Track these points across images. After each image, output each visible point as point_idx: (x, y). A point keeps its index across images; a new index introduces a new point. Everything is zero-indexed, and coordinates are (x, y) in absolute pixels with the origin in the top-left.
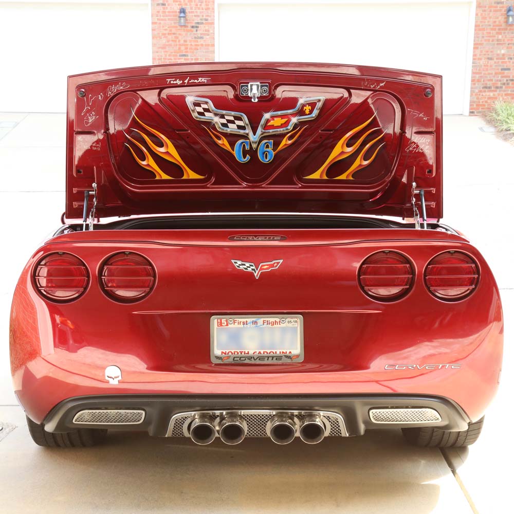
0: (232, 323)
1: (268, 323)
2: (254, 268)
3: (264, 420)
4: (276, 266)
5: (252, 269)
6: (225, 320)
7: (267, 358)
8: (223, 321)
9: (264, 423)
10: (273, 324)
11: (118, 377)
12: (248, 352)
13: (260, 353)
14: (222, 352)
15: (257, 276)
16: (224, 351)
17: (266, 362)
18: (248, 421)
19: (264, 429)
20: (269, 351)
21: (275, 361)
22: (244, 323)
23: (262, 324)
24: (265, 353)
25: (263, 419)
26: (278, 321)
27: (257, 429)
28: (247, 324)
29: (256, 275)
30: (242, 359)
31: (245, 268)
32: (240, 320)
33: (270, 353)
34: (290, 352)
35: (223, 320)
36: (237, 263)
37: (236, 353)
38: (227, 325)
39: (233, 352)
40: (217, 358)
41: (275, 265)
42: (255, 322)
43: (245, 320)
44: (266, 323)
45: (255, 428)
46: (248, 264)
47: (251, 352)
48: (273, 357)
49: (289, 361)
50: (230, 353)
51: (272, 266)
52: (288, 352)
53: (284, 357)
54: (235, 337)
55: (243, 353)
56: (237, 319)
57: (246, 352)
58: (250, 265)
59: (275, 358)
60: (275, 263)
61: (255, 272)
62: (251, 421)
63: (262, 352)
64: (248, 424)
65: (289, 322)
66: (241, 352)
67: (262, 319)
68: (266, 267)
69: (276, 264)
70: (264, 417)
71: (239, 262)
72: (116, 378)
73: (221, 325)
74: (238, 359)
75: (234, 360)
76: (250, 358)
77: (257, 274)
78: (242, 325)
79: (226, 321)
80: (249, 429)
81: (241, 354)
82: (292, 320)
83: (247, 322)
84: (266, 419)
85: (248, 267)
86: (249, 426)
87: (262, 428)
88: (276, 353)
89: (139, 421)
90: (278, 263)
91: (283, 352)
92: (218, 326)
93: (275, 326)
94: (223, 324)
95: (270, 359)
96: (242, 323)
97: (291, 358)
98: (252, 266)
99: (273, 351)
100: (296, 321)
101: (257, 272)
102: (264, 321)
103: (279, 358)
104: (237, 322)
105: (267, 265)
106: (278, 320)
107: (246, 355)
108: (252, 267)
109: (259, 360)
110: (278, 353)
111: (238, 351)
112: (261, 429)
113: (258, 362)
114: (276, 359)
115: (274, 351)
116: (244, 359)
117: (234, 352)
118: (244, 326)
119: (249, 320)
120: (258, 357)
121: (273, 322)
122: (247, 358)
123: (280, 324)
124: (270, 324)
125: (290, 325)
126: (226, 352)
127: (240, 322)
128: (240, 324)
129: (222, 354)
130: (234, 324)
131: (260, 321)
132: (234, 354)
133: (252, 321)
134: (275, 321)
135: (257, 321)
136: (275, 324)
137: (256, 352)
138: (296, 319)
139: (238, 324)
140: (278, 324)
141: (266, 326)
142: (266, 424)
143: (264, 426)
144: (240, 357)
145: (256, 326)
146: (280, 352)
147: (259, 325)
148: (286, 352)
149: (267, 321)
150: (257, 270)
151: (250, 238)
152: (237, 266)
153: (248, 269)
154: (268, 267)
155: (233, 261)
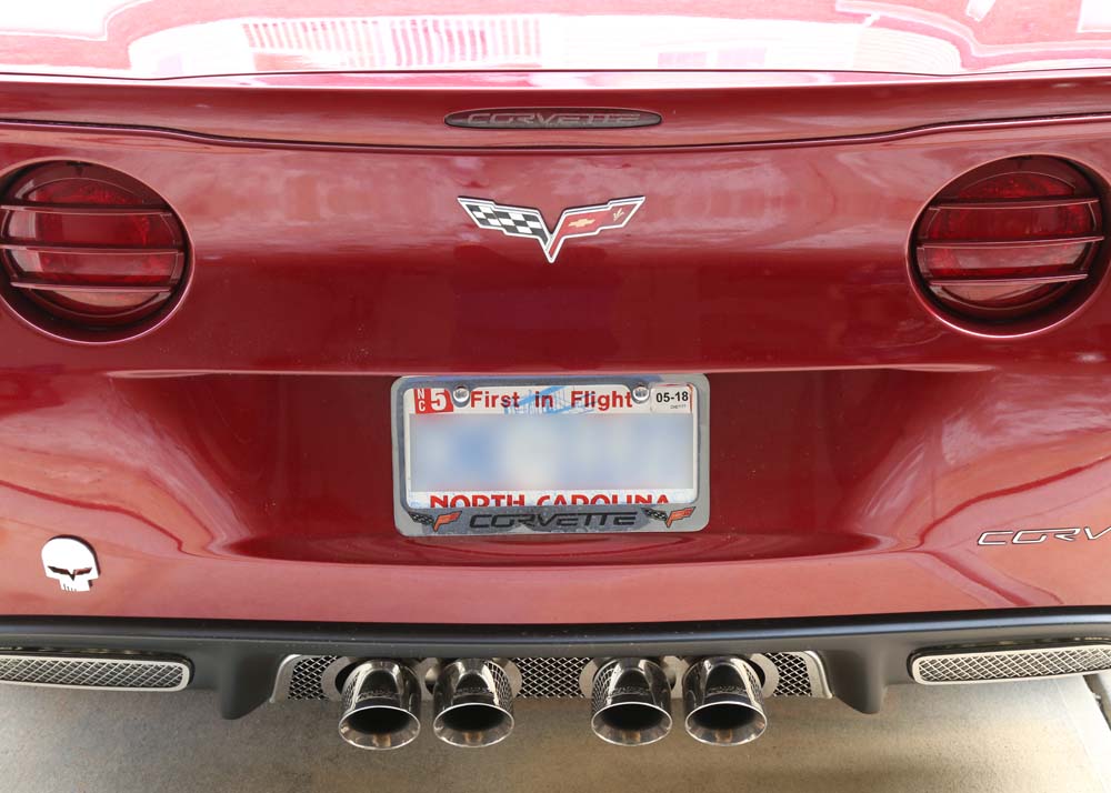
0: (465, 403)
1: (590, 400)
2: (539, 225)
4: (621, 220)
5: (535, 231)
6: (442, 390)
7: (585, 517)
8: (436, 393)
9: (574, 668)
10: (606, 402)
11: (88, 571)
12: (522, 497)
13: (560, 498)
14: (434, 499)
15: (551, 253)
16: (440, 496)
17: (581, 528)
19: (574, 682)
20: (590, 496)
21: (610, 527)
22: (506, 402)
23: (569, 404)
24: (580, 501)
26: (624, 395)
27: (551, 682)
28: (516, 405)
29: (546, 248)
30: (500, 521)
31: (508, 228)
32: (494, 390)
33: (594, 501)
34: (663, 499)
35: (434, 391)
36: (478, 210)
37: (480, 502)
38: (449, 408)
39: (469, 496)
40: (417, 516)
41: (616, 216)
42: (545, 398)
43: (509, 391)
44: (583, 402)
46: (517, 214)
47: (531, 499)
48: (605, 515)
49: (659, 526)
50: (460, 503)
51: (608, 218)
52: (655, 501)
53: (641, 516)
54: (478, 449)
55: (504, 502)
56: (483, 389)
57: (516, 498)
58: (528, 218)
59: (611, 519)
60: (615, 209)
61: (545, 240)
63: (569, 500)
64: (522, 671)
65: (661, 398)
66: (498, 499)
67: (569, 389)
68: (582, 223)
69: (619, 213)
71: (487, 207)
72: (81, 572)
73: (429, 410)
74: (488, 521)
75: (472, 524)
76: (529, 518)
77: (550, 249)
78: (499, 409)
79: (446, 395)
80: (528, 681)
81: (498, 503)
82: (672, 392)
83: (516, 397)
85: (518, 223)
86: (528, 675)
87: (568, 678)
88: (615, 498)
89: (173, 685)
90: (627, 209)
91: (639, 498)
92: (417, 411)
93: (611, 409)
94: (435, 406)
95: (596, 519)
96: (499, 401)
97: (665, 519)
98: (534, 219)
99: (604, 493)
100: (685, 394)
101: (551, 239)
102: (574, 393)
103: (625, 516)
104: (483, 397)
105: (590, 217)
106: (622, 390)
107: (515, 508)
108: (532, 224)
109: (559, 523)
110: (622, 500)
111: (488, 495)
112: (562, 682)
114: (616, 522)
115: (609, 494)
116: (506, 521)
117: (475, 498)
118: (506, 412)
119: (524, 391)
120: (556, 515)
121: (607, 398)
122: (516, 519)
123: (629, 405)
124: (597, 405)
125: (665, 407)
126: (446, 497)
127: (494, 398)
128: (494, 405)
129: (433, 506)
130: (473, 405)
131: (563, 394)
132: (475, 504)
133: (534, 393)
134: (614, 393)
135: (552, 394)
136: (614, 405)
137: (548, 497)
138: (687, 389)
139: (487, 405)
140: (621, 405)
141: (581, 410)
142: (580, 672)
143: (574, 675)
144: (494, 515)
145: (548, 412)
146: (629, 498)
147: (557, 406)
148: (650, 497)
149: (587, 395)
150: (551, 232)
151: (525, 120)
152: (480, 220)
153: (520, 229)
154: (591, 222)
155: (464, 203)
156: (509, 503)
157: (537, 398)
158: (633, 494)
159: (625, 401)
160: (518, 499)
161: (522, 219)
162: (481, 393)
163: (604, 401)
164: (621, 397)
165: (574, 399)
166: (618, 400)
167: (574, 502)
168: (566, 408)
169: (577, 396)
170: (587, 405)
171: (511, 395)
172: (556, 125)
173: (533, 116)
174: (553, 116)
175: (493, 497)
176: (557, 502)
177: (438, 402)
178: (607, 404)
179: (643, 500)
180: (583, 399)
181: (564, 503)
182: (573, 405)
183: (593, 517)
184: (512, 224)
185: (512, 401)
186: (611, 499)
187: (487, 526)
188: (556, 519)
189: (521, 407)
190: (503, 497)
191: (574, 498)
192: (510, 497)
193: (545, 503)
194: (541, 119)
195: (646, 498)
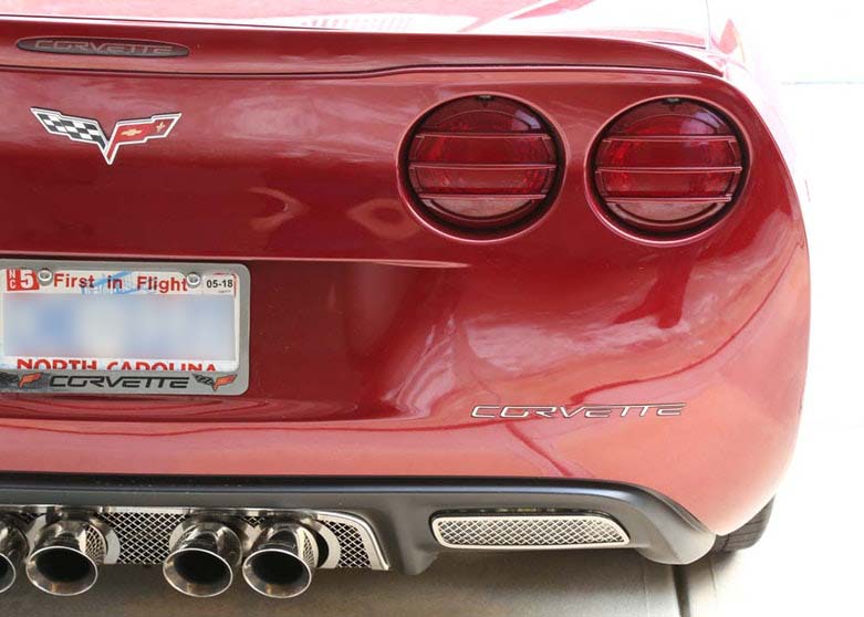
0: (48, 283)
1: (153, 284)
2: (98, 133)
3: (163, 527)
4: (164, 130)
5: (95, 138)
6: (30, 272)
7: (146, 381)
8: (25, 274)
9: (164, 534)
10: (166, 286)
12: (94, 363)
13: (126, 365)
14: (20, 362)
15: (109, 156)
16: (26, 360)
17: (142, 390)
18: (119, 529)
20: (151, 363)
21: (167, 389)
22: (83, 284)
23: (135, 287)
24: (143, 368)
25: (158, 523)
26: (181, 281)
27: (146, 548)
28: (91, 286)
29: (105, 152)
30: (75, 382)
31: (72, 134)
32: (73, 273)
33: (155, 367)
34: (211, 367)
35: (23, 272)
36: (47, 118)
37: (60, 365)
38: (36, 287)
39: (50, 360)
40: (5, 377)
41: (159, 128)
42: (116, 281)
43: (86, 274)
44: (147, 285)
45: (140, 544)
46: (79, 123)
47: (102, 364)
48: (162, 379)
49: (207, 390)
50: (43, 366)
51: (151, 129)
52: (204, 368)
53: (192, 380)
55: (79, 366)
56: (65, 272)
57: (89, 363)
59: (167, 382)
60: (158, 122)
61: (103, 146)
62: (128, 529)
63: (133, 365)
64: (119, 536)
65: (210, 284)
66: (74, 364)
67: (136, 274)
68: (132, 133)
69: (162, 126)
70: (162, 520)
71: (55, 117)
73: (19, 287)
74: (65, 381)
75: (51, 384)
76: (98, 381)
77: (109, 152)
78: (77, 289)
79: (34, 276)
80: (126, 547)
81: (74, 367)
82: (220, 279)
83: (91, 280)
84: (168, 524)
85: (80, 130)
86: (124, 540)
87: (160, 544)
88: (172, 365)
90: (168, 122)
91: (191, 366)
92: (9, 289)
93: (170, 292)
94: (23, 285)
95: (155, 383)
96: (77, 283)
97: (213, 384)
98: (93, 128)
99: (164, 361)
100: (230, 282)
101: (108, 145)
102: (140, 278)
103: (179, 382)
104: (64, 278)
105: (138, 127)
106: (179, 277)
107: (89, 372)
108: (92, 132)
109: (124, 385)
110: (177, 367)
111: (67, 360)
112: (155, 548)
113: (120, 390)
114: (172, 385)
115: (167, 363)
116: (80, 381)
117: (55, 362)
118: (83, 292)
119: (98, 275)
120: (122, 378)
121: (167, 283)
122: (89, 380)
123: (185, 289)
124: (158, 288)
125: (213, 291)
126: (30, 361)
127: (74, 280)
128: (73, 285)
129: (19, 367)
130: (56, 285)
131: (131, 278)
132: (55, 367)
133: (107, 277)
134: (173, 279)
135: (122, 278)
136: (173, 289)
137: (116, 363)
138: (232, 278)
139: (67, 285)
140: (178, 289)
141: (145, 292)
142: (169, 537)
143: (165, 541)
144: (70, 375)
145: (118, 292)
146: (183, 366)
147: (125, 288)
148: (200, 366)
149: (150, 280)
150: (108, 139)
151: (81, 47)
152: (49, 126)
153: (83, 135)
154: (139, 132)
155: (36, 112)
156: (84, 367)
157: (109, 281)
158: (187, 363)
159: (181, 286)
160: (91, 364)
161: (84, 127)
162: (62, 275)
163: (164, 285)
164: (178, 283)
165: (140, 283)
166: (176, 285)
167: (138, 368)
168: (132, 290)
169: (142, 280)
170: (150, 288)
171: (88, 278)
172: (106, 53)
173: (87, 44)
174: (104, 45)
175: (70, 362)
176: (123, 368)
177: (26, 281)
178: (167, 288)
179: (195, 368)
180: (147, 284)
181: (129, 368)
182: (139, 287)
183: (153, 381)
184: (76, 131)
185: (88, 283)
186: (168, 367)
187: (64, 385)
188: (121, 382)
189: (96, 288)
190: (79, 362)
191: (138, 364)
192: (84, 362)
193: (114, 367)
194: (94, 47)
195: (197, 366)
